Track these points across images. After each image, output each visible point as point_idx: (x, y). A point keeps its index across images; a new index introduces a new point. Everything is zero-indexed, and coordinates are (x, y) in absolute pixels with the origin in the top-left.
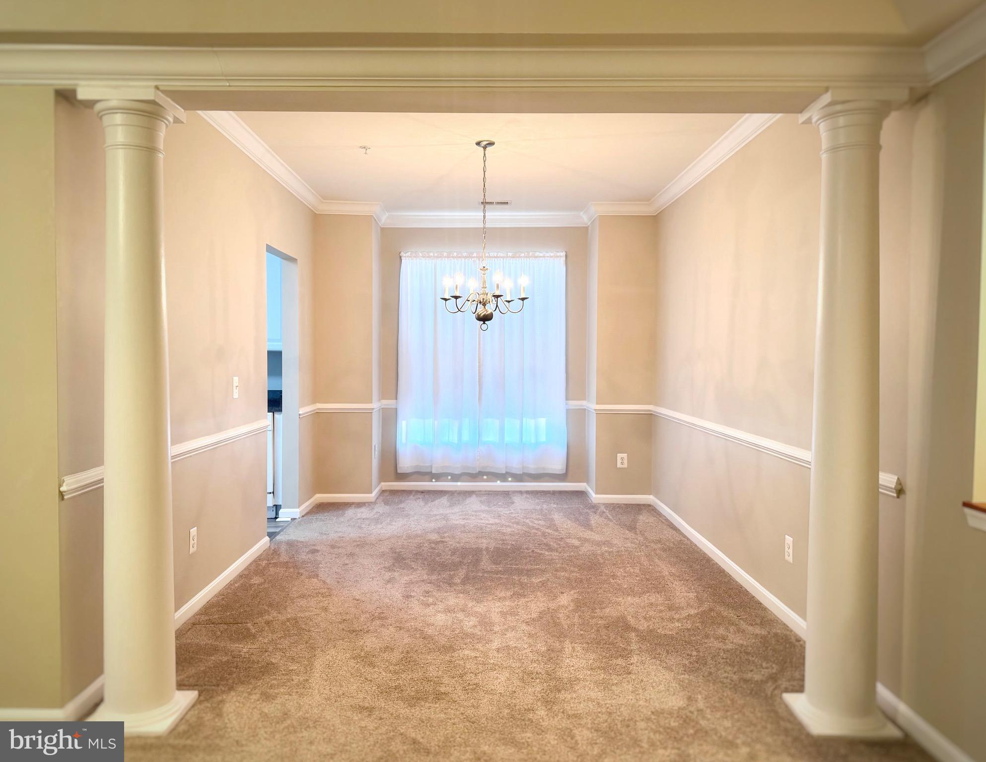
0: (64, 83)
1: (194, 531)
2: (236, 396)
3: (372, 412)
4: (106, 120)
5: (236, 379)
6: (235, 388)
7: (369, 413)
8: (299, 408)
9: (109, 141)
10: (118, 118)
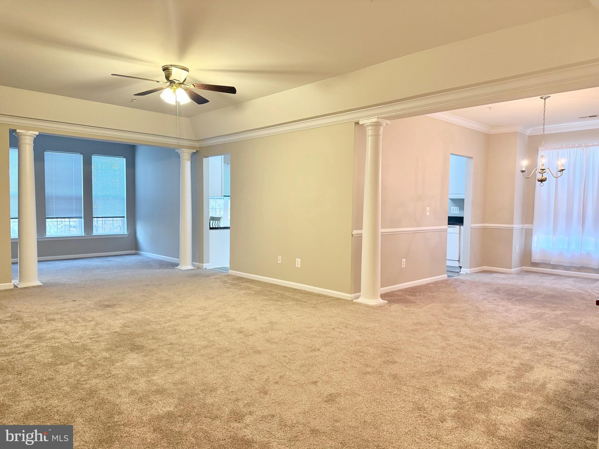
0: (356, 120)
1: (404, 260)
2: (428, 214)
3: (513, 229)
4: (367, 129)
5: (428, 209)
6: (427, 211)
7: (511, 230)
8: (471, 224)
9: (367, 134)
10: (370, 128)
